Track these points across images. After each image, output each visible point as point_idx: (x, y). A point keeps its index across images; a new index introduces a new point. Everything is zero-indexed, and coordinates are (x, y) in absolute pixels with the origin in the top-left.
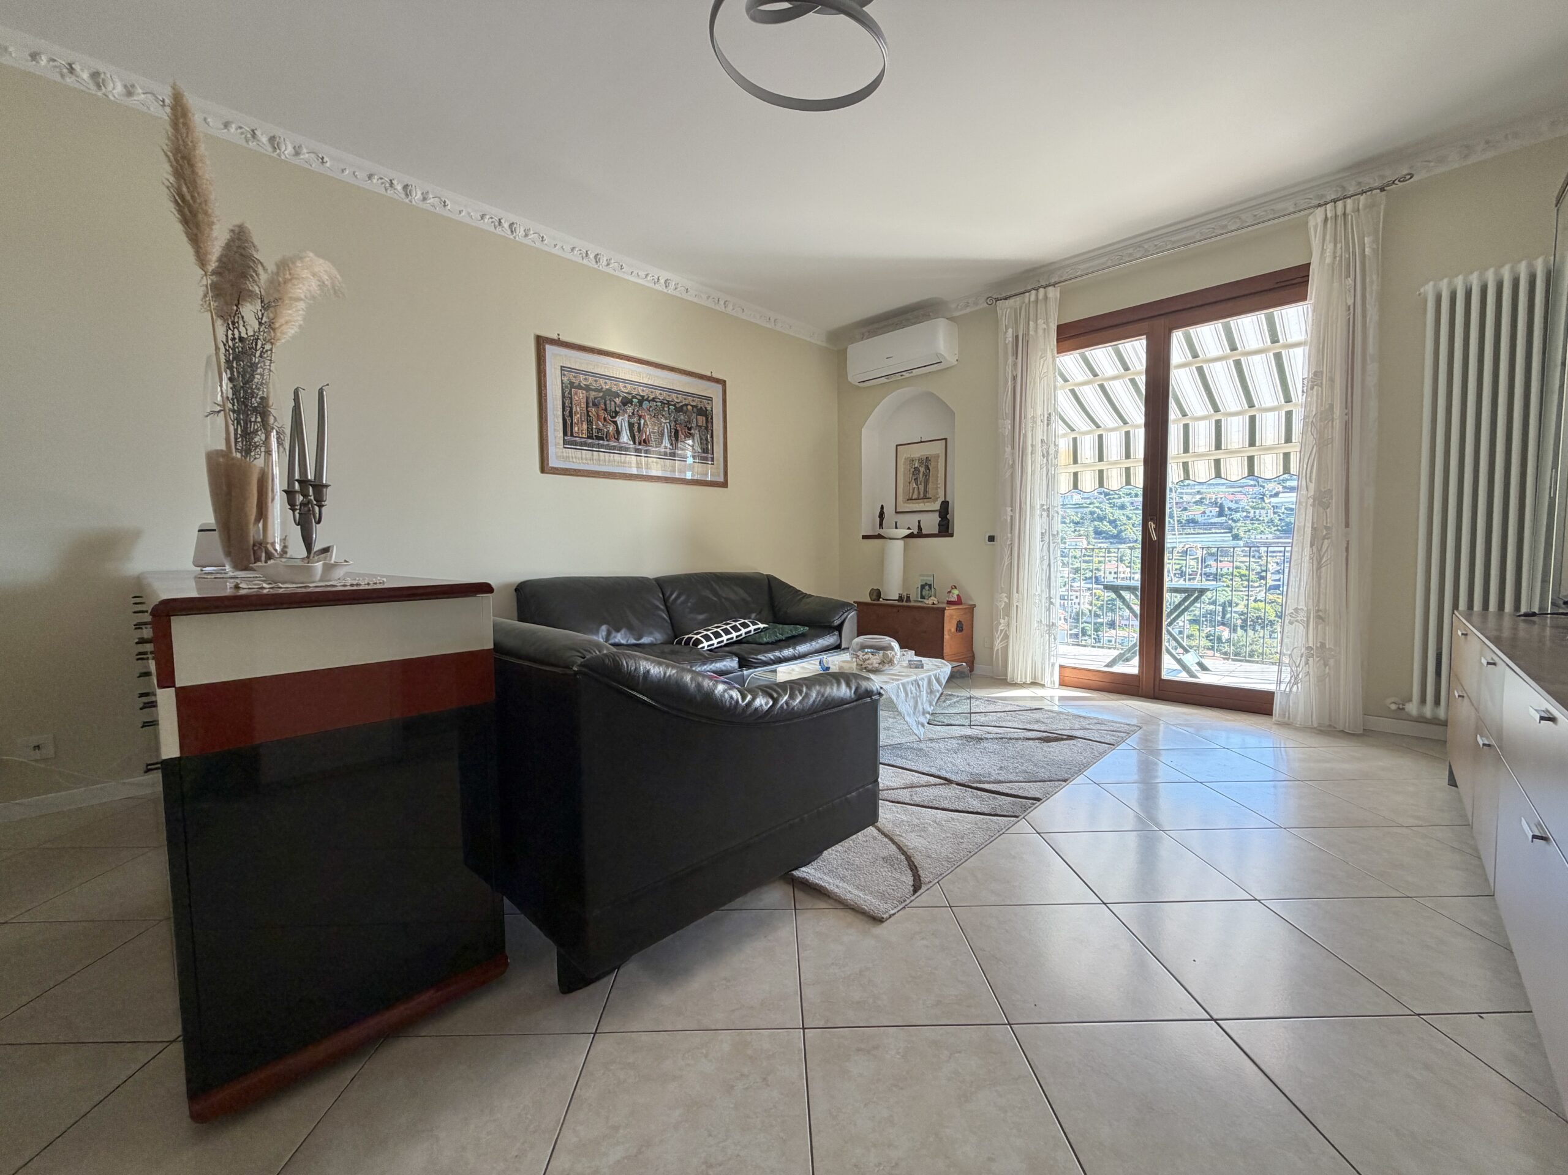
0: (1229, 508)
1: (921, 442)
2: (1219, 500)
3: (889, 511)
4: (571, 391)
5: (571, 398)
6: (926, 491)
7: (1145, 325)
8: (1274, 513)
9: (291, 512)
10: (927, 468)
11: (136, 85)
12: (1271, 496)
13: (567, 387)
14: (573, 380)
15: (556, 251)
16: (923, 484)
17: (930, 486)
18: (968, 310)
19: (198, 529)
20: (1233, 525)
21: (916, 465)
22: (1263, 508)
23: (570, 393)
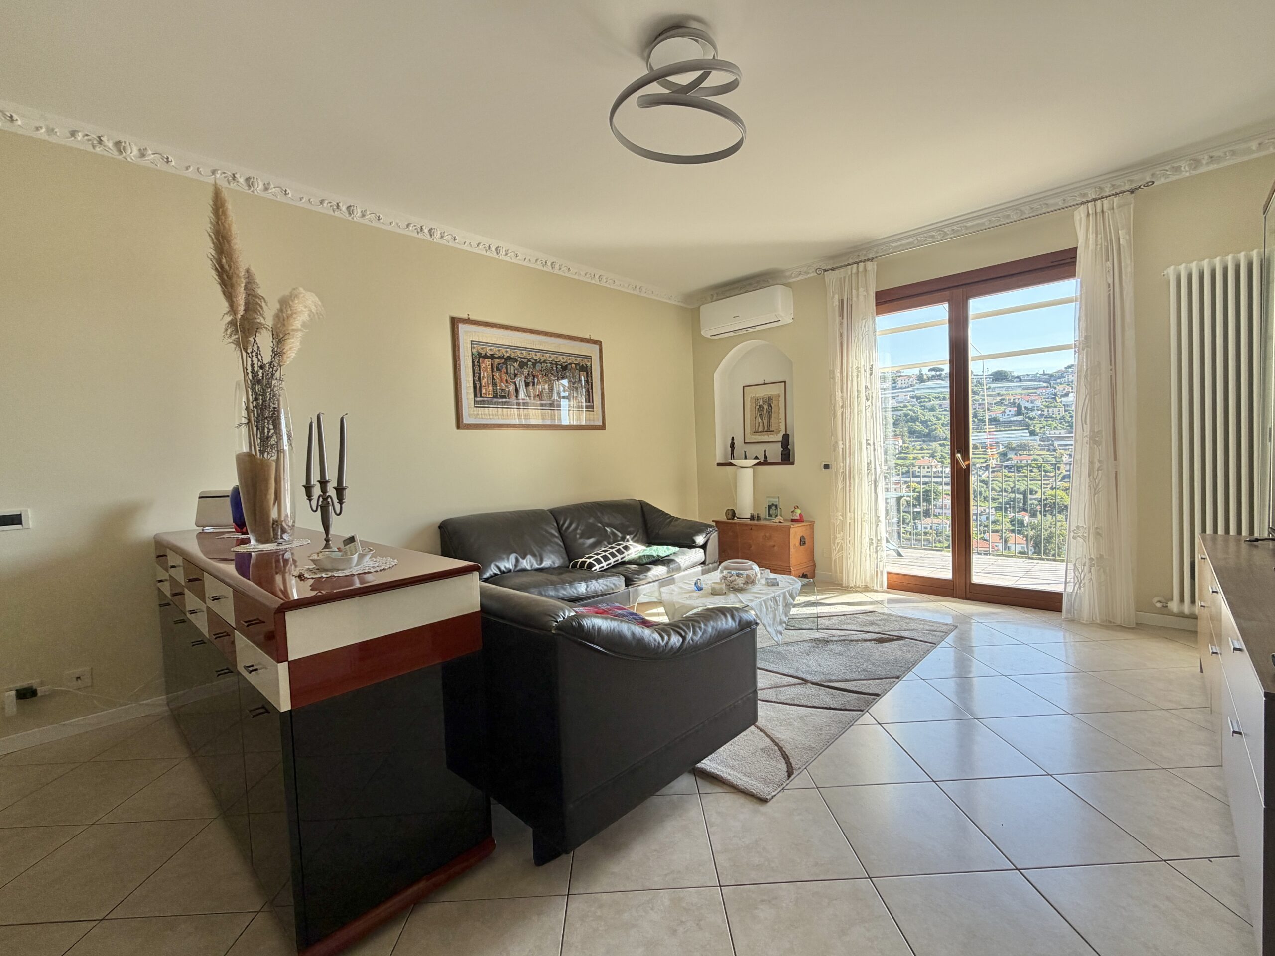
0: (1026, 408)
1: (764, 384)
2: (1016, 401)
3: (739, 442)
4: (479, 360)
5: (479, 366)
6: (769, 425)
7: (947, 293)
8: (1066, 411)
9: (308, 501)
10: (770, 406)
11: (148, 149)
12: (1062, 396)
13: (475, 357)
14: (481, 351)
15: (466, 248)
16: (767, 418)
17: (773, 421)
18: (801, 278)
19: (198, 496)
20: (1030, 422)
21: (760, 404)
22: (1055, 407)
23: (479, 362)
